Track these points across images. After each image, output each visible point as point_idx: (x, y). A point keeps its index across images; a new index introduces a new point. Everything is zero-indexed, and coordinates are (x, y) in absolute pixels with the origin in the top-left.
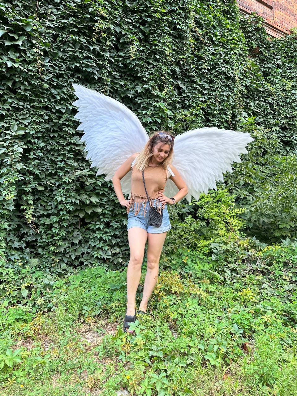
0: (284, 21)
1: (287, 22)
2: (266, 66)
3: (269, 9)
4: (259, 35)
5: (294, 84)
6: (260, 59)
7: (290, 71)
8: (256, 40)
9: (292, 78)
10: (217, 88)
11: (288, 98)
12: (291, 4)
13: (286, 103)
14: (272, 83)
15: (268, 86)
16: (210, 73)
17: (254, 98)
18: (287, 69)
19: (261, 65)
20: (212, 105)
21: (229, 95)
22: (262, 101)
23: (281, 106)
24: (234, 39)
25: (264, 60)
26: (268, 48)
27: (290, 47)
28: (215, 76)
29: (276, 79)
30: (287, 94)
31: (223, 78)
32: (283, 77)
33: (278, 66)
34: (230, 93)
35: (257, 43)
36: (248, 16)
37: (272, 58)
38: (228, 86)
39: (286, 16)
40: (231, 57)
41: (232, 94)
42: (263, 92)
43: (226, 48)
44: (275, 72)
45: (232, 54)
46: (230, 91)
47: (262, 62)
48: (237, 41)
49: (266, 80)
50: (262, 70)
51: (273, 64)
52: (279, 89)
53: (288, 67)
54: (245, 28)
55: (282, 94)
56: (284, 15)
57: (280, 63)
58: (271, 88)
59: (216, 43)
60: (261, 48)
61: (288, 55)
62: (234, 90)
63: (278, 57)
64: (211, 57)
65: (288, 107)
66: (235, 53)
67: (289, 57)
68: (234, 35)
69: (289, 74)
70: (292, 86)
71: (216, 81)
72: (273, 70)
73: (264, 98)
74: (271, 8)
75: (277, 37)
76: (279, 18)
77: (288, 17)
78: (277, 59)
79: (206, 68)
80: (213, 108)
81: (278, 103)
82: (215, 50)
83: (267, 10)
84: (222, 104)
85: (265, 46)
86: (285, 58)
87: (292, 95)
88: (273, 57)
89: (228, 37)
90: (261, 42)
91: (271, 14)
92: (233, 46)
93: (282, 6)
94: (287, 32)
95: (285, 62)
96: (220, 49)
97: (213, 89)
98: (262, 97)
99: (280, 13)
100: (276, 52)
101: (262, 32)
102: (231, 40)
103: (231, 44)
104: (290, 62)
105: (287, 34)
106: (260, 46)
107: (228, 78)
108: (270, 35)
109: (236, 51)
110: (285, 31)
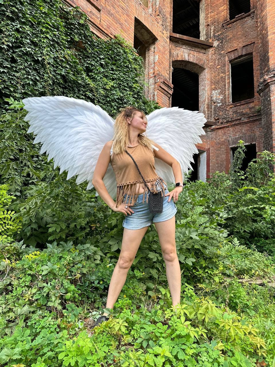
0: (111, 26)
1: (114, 29)
2: (89, 62)
3: (97, 11)
4: (83, 30)
5: (114, 85)
6: (84, 55)
7: (112, 72)
8: (80, 35)
9: (113, 79)
10: (20, 69)
11: (108, 97)
12: (118, 13)
13: (106, 101)
14: (94, 79)
15: (89, 81)
16: (13, 51)
17: (74, 90)
18: (110, 70)
19: (85, 61)
20: (12, 87)
21: (36, 79)
22: (82, 95)
23: (102, 103)
24: (47, 23)
25: (88, 57)
26: (92, 46)
27: (114, 51)
28: (20, 56)
29: (98, 76)
30: (108, 93)
31: (29, 60)
32: (106, 77)
33: (101, 65)
34: (38, 78)
35: (80, 37)
36: (72, 8)
37: (95, 56)
38: (35, 70)
39: (113, 23)
40: (40, 40)
41: (42, 80)
42: (84, 87)
43: (36, 29)
44: (97, 70)
45: (43, 37)
46: (39, 77)
47: (85, 58)
48: (50, 26)
49: (88, 75)
50: (85, 65)
51: (96, 62)
52: (100, 86)
53: (111, 68)
54: (68, 19)
55: (102, 92)
56: (112, 21)
57: (103, 63)
58: (92, 84)
59: (23, 20)
60: (85, 43)
61: (112, 58)
62: (44, 76)
63: (102, 57)
64: (13, 33)
65: (108, 106)
66: (47, 38)
67: (113, 60)
68: (48, 19)
69: (111, 75)
70: (113, 86)
71: (19, 61)
72: (96, 68)
73: (84, 92)
74: (99, 10)
75: (103, 38)
76: (106, 22)
77: (115, 24)
78: (101, 59)
79: (6, 43)
80: (12, 89)
81: (99, 100)
82: (21, 27)
83: (95, 11)
84: (26, 88)
85: (89, 43)
86: (109, 59)
87: (111, 95)
88: (97, 55)
89: (39, 19)
90: (85, 38)
91: (99, 16)
92: (44, 30)
93: (109, 12)
94: (112, 37)
95: (108, 63)
96: (27, 28)
97: (14, 69)
98: (82, 90)
99: (108, 18)
100: (100, 51)
101: (86, 28)
102: (44, 23)
103: (43, 27)
104: (114, 64)
105: (112, 38)
106: (84, 42)
107: (37, 62)
108: (96, 34)
109: (48, 36)
110: (110, 35)
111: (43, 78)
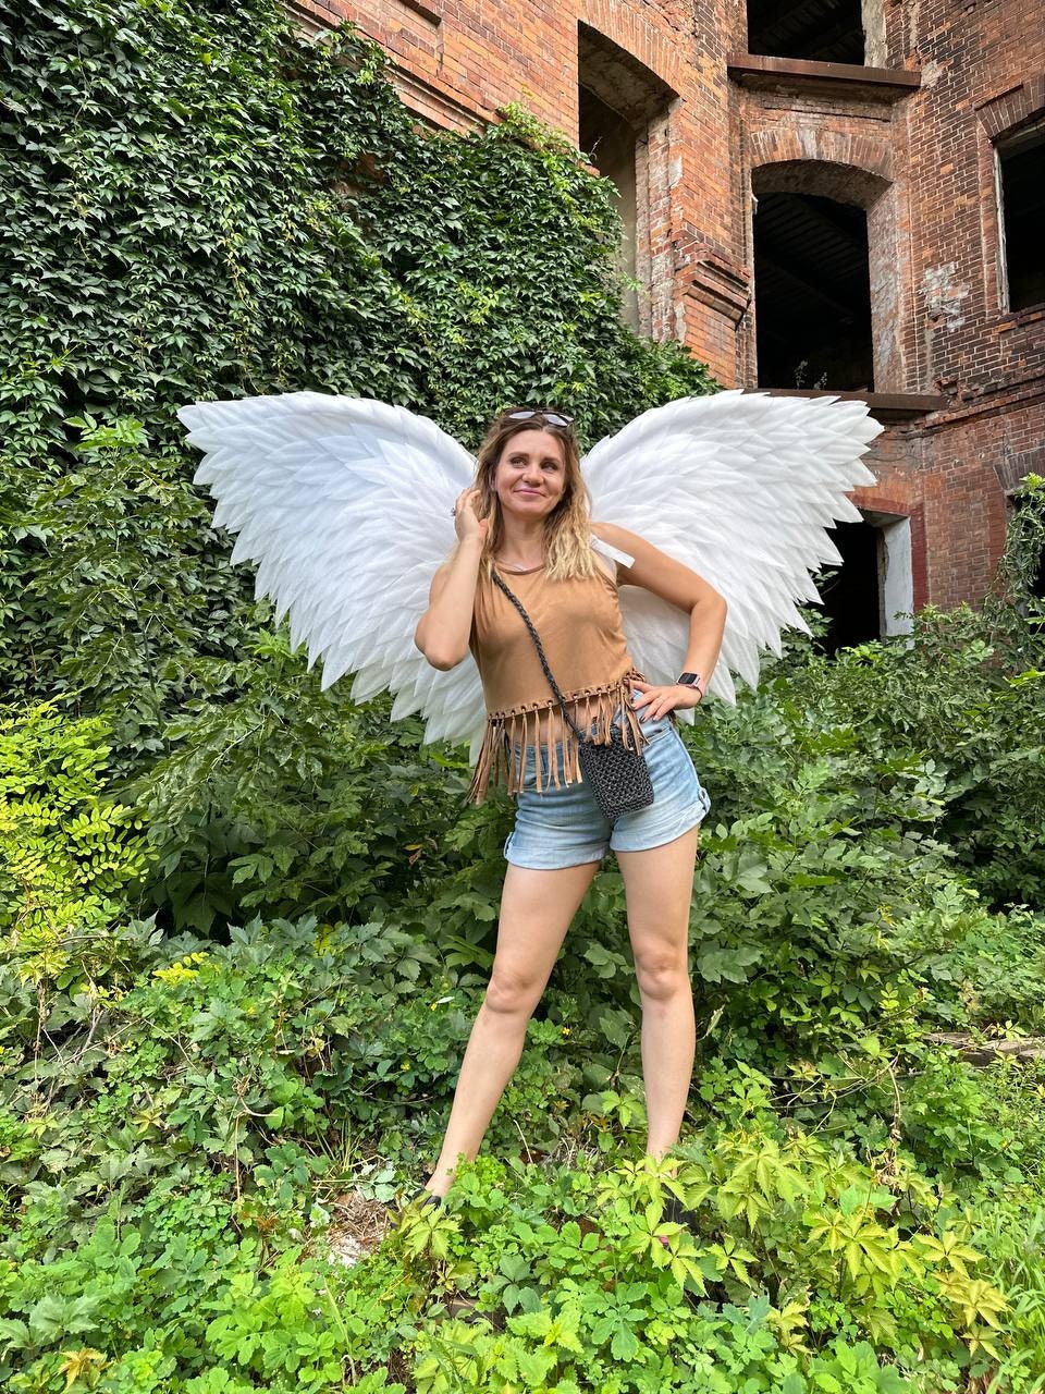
0: (486, 75)
1: (496, 82)
2: (404, 229)
3: (426, 24)
4: (371, 109)
5: (504, 306)
6: (383, 203)
7: (493, 255)
8: (364, 130)
9: (498, 283)
10: (141, 297)
11: (478, 352)
12: (510, 19)
13: (473, 371)
14: (423, 294)
15: (403, 303)
16: (113, 233)
17: (346, 346)
18: (484, 249)
19: (387, 225)
20: (114, 366)
21: (199, 325)
22: (381, 359)
23: (456, 380)
24: (230, 112)
25: (400, 209)
26: (413, 164)
27: (497, 172)
28: (137, 249)
29: (438, 279)
30: (477, 337)
31: (171, 258)
32: (471, 276)
33: (452, 235)
34: (206, 320)
35: (364, 140)
36: (327, 31)
37: (425, 202)
38: (196, 290)
39: (493, 59)
41: (221, 326)
42: (386, 327)
43: (188, 141)
44: (435, 256)
46: (212, 314)
47: (390, 215)
49: (399, 281)
50: (391, 244)
51: (430, 225)
52: (447, 317)
53: (489, 239)
54: (313, 77)
55: (457, 339)
56: (485, 54)
57: (459, 226)
58: (416, 313)
60: (386, 159)
61: (490, 198)
62: (228, 308)
63: (451, 202)
65: (479, 388)
66: (231, 166)
67: (495, 207)
68: (232, 95)
69: (488, 266)
70: (498, 311)
71: (135, 266)
72: (429, 249)
73: (386, 349)
74: (434, 20)
75: (453, 127)
76: (463, 60)
77: (499, 63)
78: (446, 211)
79: (84, 213)
80: (115, 376)
81: (444, 369)
82: (133, 143)
83: (417, 25)
84: (167, 363)
85: (400, 155)
86: (481, 206)
87: (492, 344)
88: (433, 199)
89: (200, 99)
90: (382, 137)
91: (434, 44)
92: (220, 137)
93: (475, 18)
94: (490, 116)
95: (479, 223)
96: (159, 142)
97: (121, 300)
98: (379, 341)
99: (471, 44)
100: (442, 180)
101: (384, 100)
102: (220, 112)
103: (216, 127)
104: (502, 223)
105: (489, 122)
106: (379, 154)
107: (198, 260)
108: (424, 119)
109: (235, 159)
110: (480, 111)
111: (226, 318)
